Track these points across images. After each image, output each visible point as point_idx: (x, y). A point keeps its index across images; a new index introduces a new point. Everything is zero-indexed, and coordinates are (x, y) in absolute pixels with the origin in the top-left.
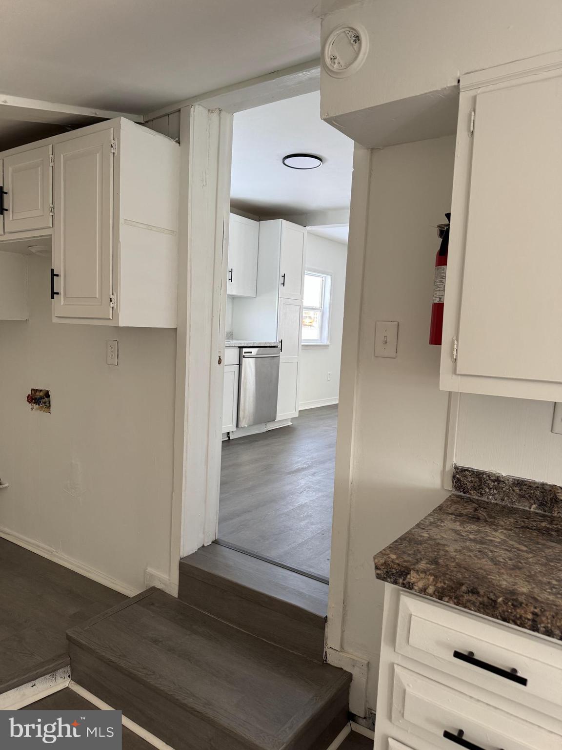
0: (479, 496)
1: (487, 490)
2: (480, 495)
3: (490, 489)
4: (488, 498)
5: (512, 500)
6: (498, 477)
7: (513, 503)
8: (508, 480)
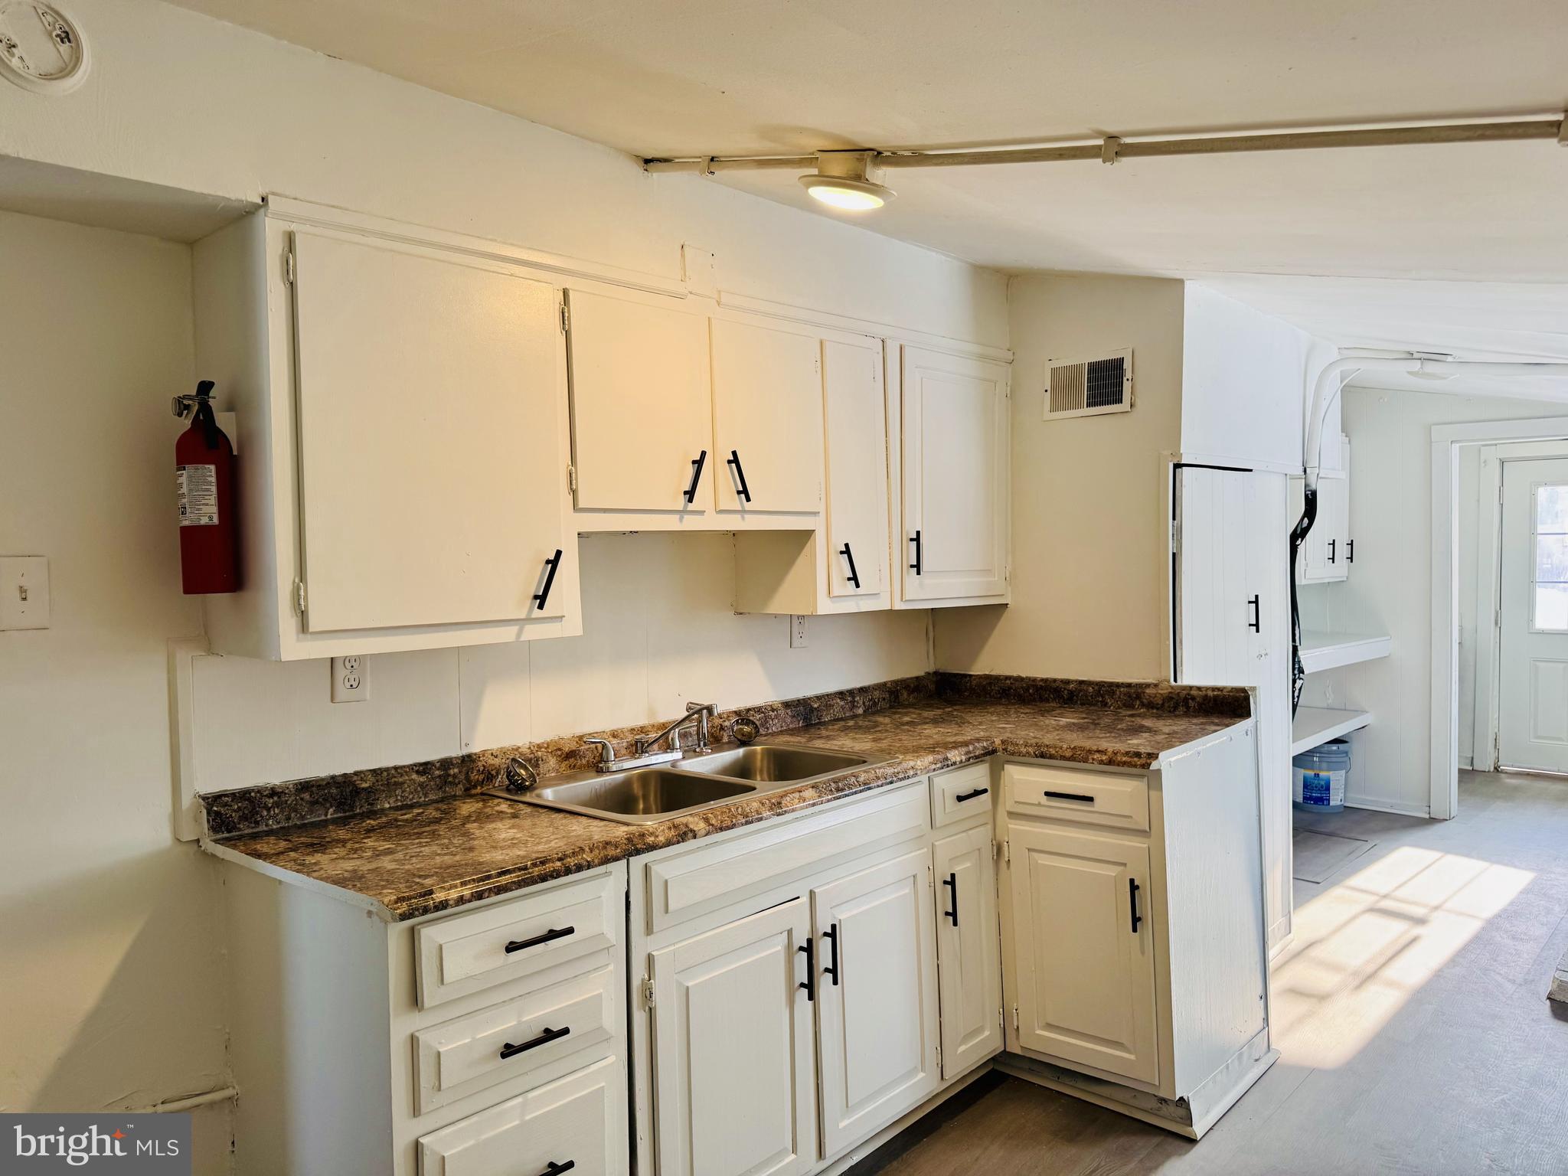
0: (253, 828)
1: (265, 813)
2: (253, 825)
3: (268, 810)
4: (267, 825)
5: (301, 814)
6: (272, 788)
7: (303, 817)
8: (288, 788)
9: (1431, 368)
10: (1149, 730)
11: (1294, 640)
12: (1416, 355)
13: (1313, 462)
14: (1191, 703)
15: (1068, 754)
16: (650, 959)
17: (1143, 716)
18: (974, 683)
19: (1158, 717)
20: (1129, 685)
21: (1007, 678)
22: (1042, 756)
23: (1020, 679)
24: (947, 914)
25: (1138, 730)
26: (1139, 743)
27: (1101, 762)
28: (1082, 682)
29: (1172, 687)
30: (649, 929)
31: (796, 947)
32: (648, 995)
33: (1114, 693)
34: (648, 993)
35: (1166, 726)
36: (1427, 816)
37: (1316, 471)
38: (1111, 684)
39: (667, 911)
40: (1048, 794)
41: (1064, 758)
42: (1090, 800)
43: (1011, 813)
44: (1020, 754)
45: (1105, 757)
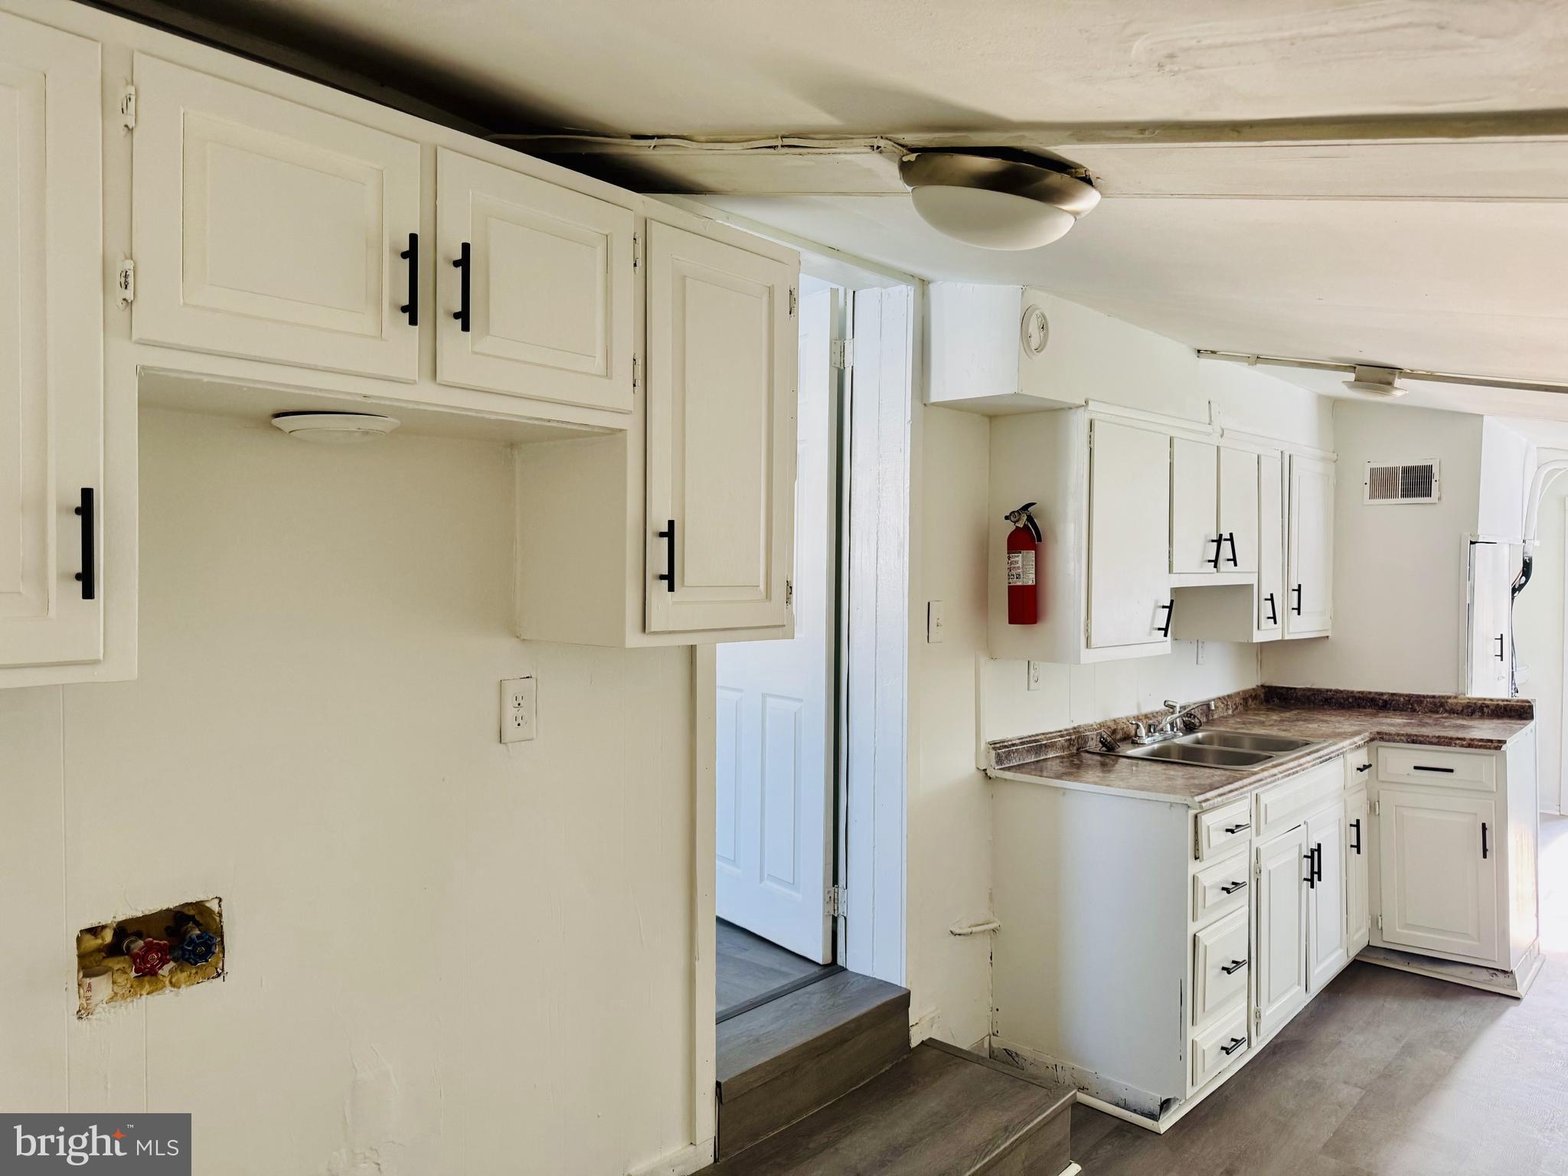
11: (1512, 667)
13: (1530, 537)
14: (1486, 710)
15: (1435, 740)
17: (1451, 718)
18: (1299, 694)
19: (1465, 719)
20: (1434, 697)
21: (1327, 690)
22: (1414, 742)
23: (1337, 691)
24: (1354, 846)
26: (1474, 734)
27: (1462, 746)
28: (1393, 695)
31: (1307, 855)
33: (1422, 702)
37: (1532, 542)
38: (1418, 696)
40: (1416, 768)
41: (1431, 743)
42: (1451, 771)
43: (1383, 782)
44: (1394, 741)
45: (1464, 743)
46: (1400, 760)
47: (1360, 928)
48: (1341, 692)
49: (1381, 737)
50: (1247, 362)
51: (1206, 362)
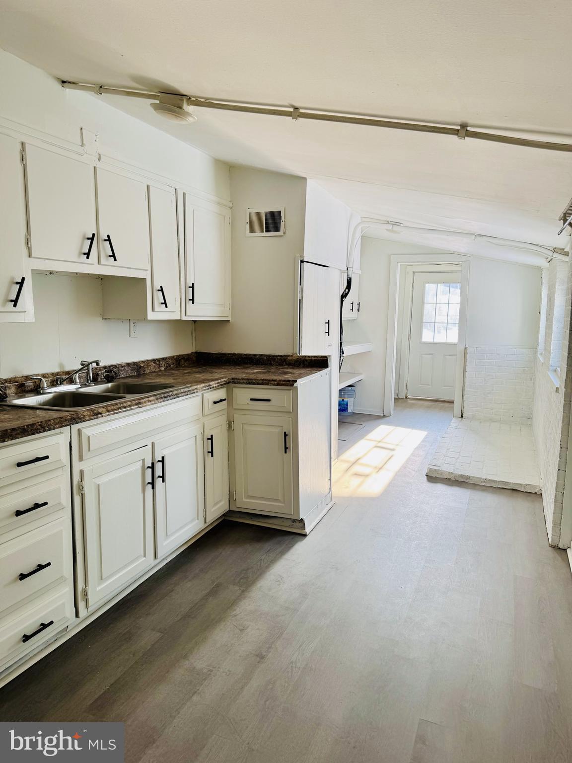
9: (396, 228)
10: (291, 373)
11: (341, 340)
12: (390, 222)
13: (350, 266)
14: (306, 363)
15: (261, 382)
16: (82, 472)
17: (287, 368)
18: (214, 356)
19: (293, 369)
20: (281, 356)
21: (229, 354)
22: (250, 383)
23: (235, 354)
24: (209, 452)
25: (286, 373)
26: (288, 377)
27: (274, 385)
28: (262, 355)
29: (298, 356)
30: (81, 458)
31: (146, 467)
32: (81, 488)
33: (275, 359)
34: (81, 487)
35: (297, 371)
36: (383, 415)
37: (352, 269)
38: (274, 356)
39: (89, 451)
40: (251, 400)
41: (258, 384)
42: (269, 400)
43: (235, 409)
44: (240, 383)
45: (276, 382)
46: (244, 394)
47: (220, 501)
48: (236, 354)
49: (234, 381)
50: (93, 91)
51: (69, 92)
